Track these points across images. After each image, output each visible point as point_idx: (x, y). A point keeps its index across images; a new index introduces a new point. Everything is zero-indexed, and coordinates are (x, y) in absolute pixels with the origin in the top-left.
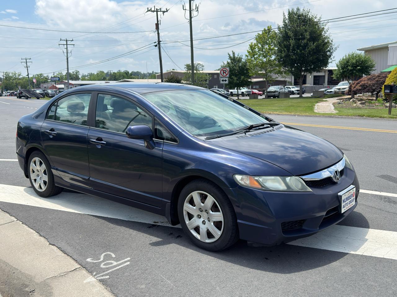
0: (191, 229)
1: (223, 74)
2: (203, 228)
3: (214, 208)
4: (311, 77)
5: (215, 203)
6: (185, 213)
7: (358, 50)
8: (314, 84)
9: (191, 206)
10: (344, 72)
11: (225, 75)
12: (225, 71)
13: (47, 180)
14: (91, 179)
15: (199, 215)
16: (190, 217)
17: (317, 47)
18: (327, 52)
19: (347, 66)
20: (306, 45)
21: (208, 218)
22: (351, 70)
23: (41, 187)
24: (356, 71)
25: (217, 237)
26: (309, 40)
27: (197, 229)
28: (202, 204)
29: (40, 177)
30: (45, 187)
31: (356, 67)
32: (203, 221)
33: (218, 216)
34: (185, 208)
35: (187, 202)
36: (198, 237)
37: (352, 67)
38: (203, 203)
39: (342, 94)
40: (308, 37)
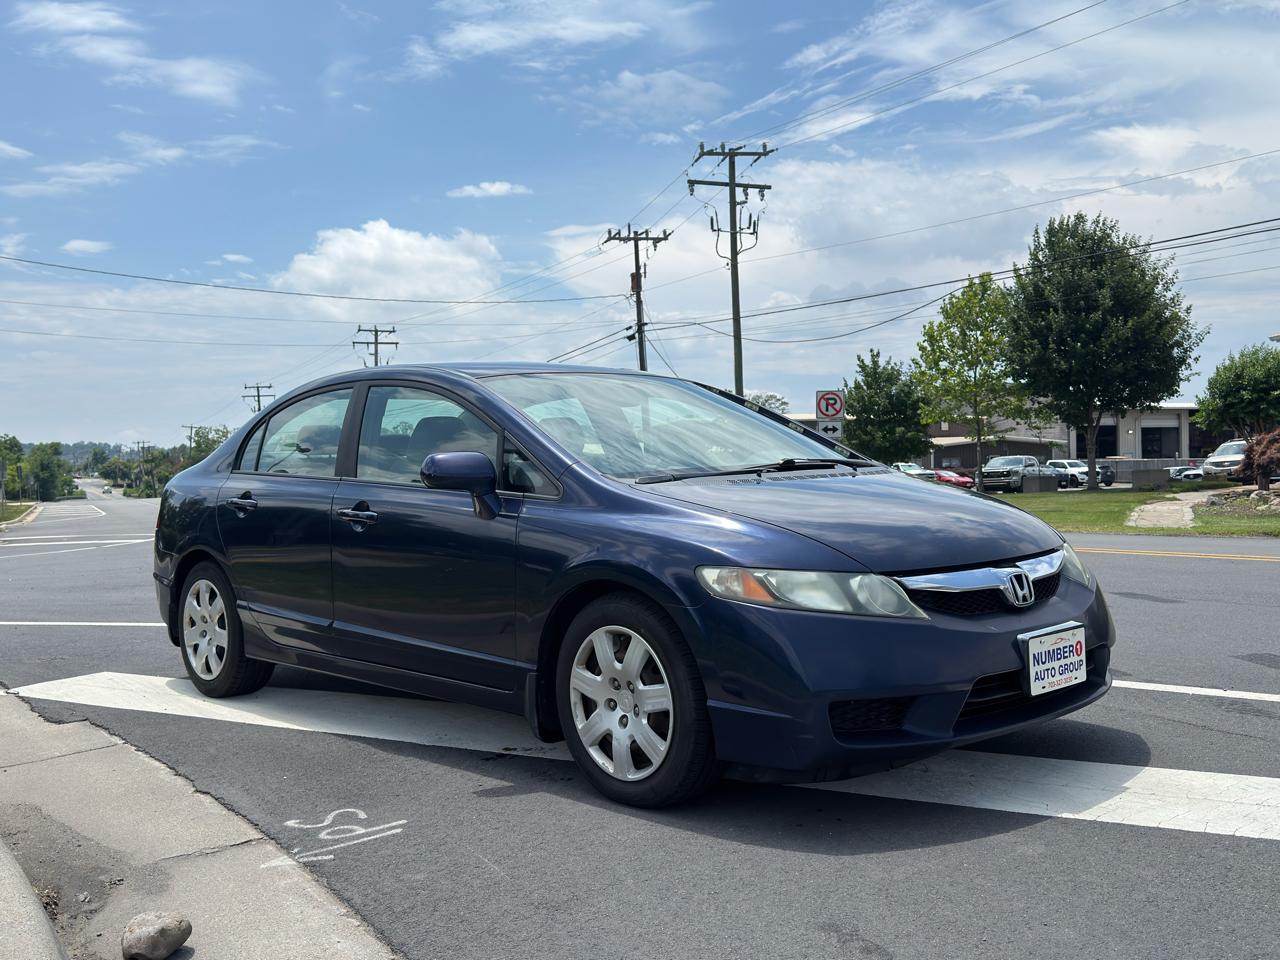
0: (591, 745)
1: (827, 410)
2: (621, 739)
3: (650, 674)
4: (1134, 434)
5: (651, 658)
6: (574, 698)
7: (1272, 339)
8: (1146, 453)
9: (589, 675)
10: (1228, 406)
11: (831, 411)
12: (832, 402)
13: (225, 646)
14: (336, 625)
15: (611, 700)
16: (589, 706)
17: (1138, 331)
18: (1172, 347)
19: (1238, 391)
20: (1101, 328)
21: (636, 706)
22: (1251, 402)
23: (209, 670)
24: (1268, 403)
25: (657, 761)
26: (1112, 312)
27: (605, 744)
28: (618, 666)
29: (208, 638)
30: (218, 666)
31: (1267, 391)
32: (624, 716)
33: (659, 696)
34: (574, 682)
35: (578, 664)
36: (608, 766)
37: (1254, 390)
38: (620, 661)
39: (1229, 480)
40: (1109, 303)
